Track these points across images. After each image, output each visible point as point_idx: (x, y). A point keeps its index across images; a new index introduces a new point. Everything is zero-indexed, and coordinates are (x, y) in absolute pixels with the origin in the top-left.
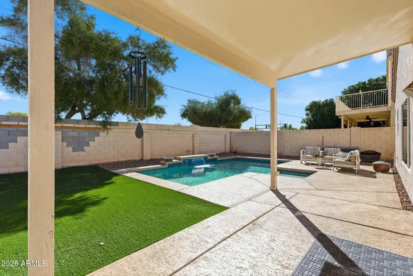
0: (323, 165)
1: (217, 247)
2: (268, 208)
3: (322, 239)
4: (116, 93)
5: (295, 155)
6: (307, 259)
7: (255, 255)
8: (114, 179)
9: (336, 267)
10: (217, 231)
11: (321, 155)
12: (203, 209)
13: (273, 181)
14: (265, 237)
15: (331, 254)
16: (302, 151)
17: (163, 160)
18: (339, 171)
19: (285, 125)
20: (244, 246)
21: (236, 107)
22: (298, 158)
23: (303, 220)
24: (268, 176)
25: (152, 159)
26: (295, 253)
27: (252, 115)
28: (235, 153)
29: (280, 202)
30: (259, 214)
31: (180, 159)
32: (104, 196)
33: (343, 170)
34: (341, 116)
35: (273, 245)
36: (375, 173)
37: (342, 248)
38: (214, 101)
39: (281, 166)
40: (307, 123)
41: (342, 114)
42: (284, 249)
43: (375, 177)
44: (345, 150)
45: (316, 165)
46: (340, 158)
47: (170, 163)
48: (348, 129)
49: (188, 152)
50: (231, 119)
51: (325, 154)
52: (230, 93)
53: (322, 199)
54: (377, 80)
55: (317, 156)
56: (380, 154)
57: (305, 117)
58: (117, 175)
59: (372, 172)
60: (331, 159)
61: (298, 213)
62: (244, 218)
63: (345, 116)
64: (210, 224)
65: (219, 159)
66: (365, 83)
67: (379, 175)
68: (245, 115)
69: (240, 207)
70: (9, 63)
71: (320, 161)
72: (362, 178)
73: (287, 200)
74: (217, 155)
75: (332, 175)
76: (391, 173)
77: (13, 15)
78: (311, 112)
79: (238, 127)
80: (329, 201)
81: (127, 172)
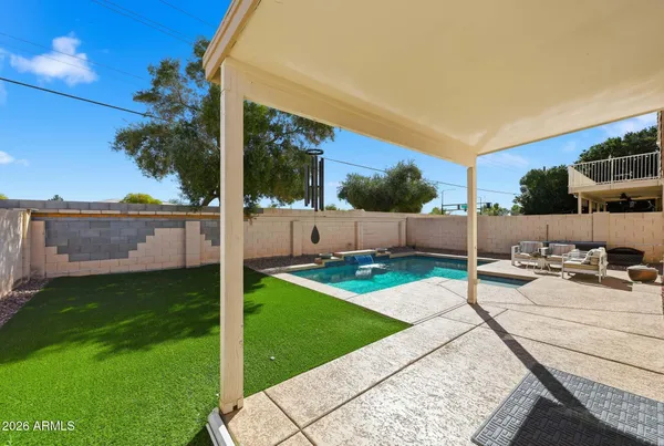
0: (546, 268)
1: (404, 371)
2: (465, 327)
3: (539, 371)
4: (262, 173)
5: (504, 251)
6: (518, 393)
7: (451, 383)
8: (263, 281)
9: (555, 405)
10: (402, 352)
11: (543, 254)
12: (379, 324)
13: (471, 292)
14: (462, 364)
15: (549, 389)
16: (513, 248)
17: (318, 256)
18: (573, 279)
19: (488, 204)
20: (436, 373)
21: (415, 182)
22: (507, 256)
23: (514, 346)
24: (465, 284)
25: (303, 256)
26: (501, 384)
27: (439, 192)
28: (414, 248)
29: (481, 320)
30: (454, 334)
31: (340, 256)
32: (258, 303)
33: (579, 278)
34: (577, 194)
35: (474, 374)
36: (631, 283)
37: (565, 385)
38: (383, 175)
39: (483, 268)
40: (522, 202)
41: (579, 191)
42: (487, 379)
43: (630, 290)
44: (583, 247)
45: (536, 267)
46: (575, 258)
47: (327, 261)
48: (590, 214)
49: (349, 246)
50: (407, 199)
51: (549, 252)
52: (406, 163)
53: (542, 319)
54: (641, 135)
55: (537, 256)
56: (642, 253)
57: (520, 193)
58: (264, 275)
59: (627, 282)
60: (559, 261)
61: (506, 337)
62: (434, 338)
63: (583, 194)
64: (391, 344)
65: (392, 256)
66: (619, 139)
67: (637, 286)
68: (428, 194)
69: (428, 324)
70: (145, 143)
71: (541, 262)
72: (609, 290)
73: (491, 318)
74: (389, 250)
75: (561, 284)
76: (657, 284)
77: (153, 90)
78: (529, 186)
79: (417, 210)
80: (554, 323)
81: (276, 273)
